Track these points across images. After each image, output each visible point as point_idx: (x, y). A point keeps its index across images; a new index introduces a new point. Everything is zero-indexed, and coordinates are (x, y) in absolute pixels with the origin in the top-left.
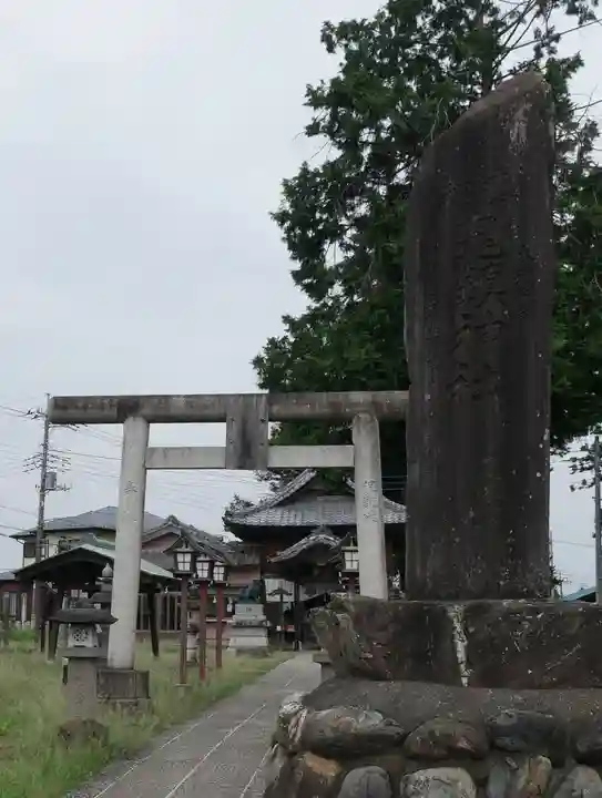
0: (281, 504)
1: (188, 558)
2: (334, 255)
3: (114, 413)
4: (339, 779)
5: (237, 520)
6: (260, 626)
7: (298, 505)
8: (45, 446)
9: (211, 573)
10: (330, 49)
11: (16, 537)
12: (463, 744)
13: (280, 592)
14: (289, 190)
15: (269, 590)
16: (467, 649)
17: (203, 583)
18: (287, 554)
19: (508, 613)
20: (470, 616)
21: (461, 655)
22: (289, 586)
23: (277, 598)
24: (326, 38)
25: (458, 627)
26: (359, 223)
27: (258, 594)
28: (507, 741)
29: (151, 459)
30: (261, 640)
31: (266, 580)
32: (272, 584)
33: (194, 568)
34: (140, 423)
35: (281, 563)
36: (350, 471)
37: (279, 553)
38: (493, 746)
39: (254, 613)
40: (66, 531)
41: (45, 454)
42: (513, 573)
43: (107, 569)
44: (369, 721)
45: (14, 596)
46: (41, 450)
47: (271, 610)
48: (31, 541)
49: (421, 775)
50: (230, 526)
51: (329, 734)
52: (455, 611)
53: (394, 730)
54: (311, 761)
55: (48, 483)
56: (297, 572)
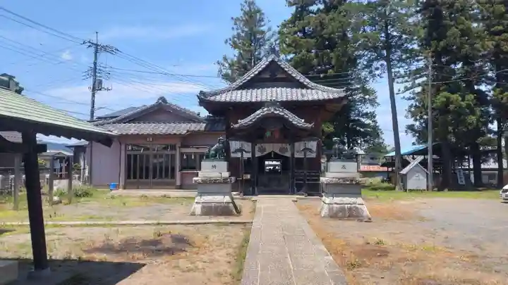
0: (240, 88)
6: (225, 182)
8: (95, 64)
13: (241, 150)
15: (232, 149)
22: (247, 146)
23: (239, 155)
31: (230, 142)
32: (235, 145)
35: (240, 129)
37: (239, 121)
41: (95, 68)
46: (93, 66)
47: (234, 166)
55: (97, 87)
56: (254, 134)
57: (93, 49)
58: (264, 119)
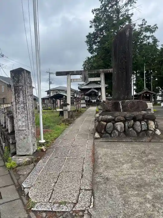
0: (86, 85)
1: (76, 95)
2: (95, 47)
3: (65, 74)
4: (106, 124)
5: (80, 88)
6: (85, 103)
7: (89, 85)
9: (79, 97)
10: (93, 13)
11: (46, 91)
12: (122, 119)
13: (87, 98)
14: (87, 37)
15: (85, 98)
16: (122, 107)
17: (78, 98)
18: (88, 92)
19: (127, 102)
20: (122, 103)
21: (121, 108)
22: (88, 97)
23: (87, 99)
24: (92, 11)
25: (121, 104)
26: (98, 42)
27: (84, 99)
28: (128, 119)
29: (71, 81)
30: (85, 105)
32: (86, 97)
33: (77, 96)
34: (70, 75)
35: (87, 94)
36: (100, 81)
37: (86, 92)
38: (126, 119)
39: (84, 101)
40: (53, 90)
41: (50, 78)
42: (127, 97)
43: (64, 97)
44: (110, 117)
45: (46, 100)
47: (86, 101)
48: (48, 92)
49: (117, 123)
50: (79, 88)
51: (105, 119)
52: (120, 102)
53: (113, 118)
54: (102, 122)
55: (50, 83)
56: (89, 95)
57: (49, 73)
58: (91, 92)
